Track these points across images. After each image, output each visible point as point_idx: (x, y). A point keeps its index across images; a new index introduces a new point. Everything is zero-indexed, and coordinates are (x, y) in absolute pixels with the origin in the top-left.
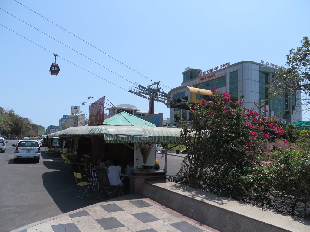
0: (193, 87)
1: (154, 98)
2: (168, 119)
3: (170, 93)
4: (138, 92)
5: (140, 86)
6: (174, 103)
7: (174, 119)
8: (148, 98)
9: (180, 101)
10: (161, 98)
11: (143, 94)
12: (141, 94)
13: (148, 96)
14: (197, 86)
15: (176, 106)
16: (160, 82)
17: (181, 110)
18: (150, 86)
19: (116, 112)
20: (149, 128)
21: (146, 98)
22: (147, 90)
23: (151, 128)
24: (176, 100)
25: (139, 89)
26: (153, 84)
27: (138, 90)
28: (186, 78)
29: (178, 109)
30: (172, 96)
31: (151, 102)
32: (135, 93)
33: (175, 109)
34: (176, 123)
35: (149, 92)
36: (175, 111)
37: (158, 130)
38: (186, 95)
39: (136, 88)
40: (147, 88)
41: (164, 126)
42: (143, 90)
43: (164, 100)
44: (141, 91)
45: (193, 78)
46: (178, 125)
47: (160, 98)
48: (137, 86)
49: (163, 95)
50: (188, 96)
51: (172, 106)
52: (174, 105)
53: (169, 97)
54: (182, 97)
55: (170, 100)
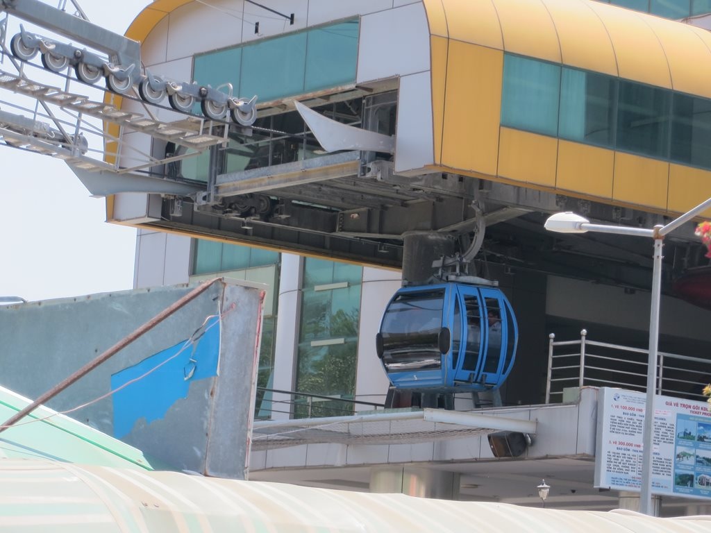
9: (283, 138)
10: (39, 92)
36: (194, 270)
38: (371, 69)
47: (18, 84)
49: (71, 56)
50: (396, 80)
51: (176, 203)
52: (204, 198)
53: (148, 79)
54: (310, 95)
55: (157, 124)
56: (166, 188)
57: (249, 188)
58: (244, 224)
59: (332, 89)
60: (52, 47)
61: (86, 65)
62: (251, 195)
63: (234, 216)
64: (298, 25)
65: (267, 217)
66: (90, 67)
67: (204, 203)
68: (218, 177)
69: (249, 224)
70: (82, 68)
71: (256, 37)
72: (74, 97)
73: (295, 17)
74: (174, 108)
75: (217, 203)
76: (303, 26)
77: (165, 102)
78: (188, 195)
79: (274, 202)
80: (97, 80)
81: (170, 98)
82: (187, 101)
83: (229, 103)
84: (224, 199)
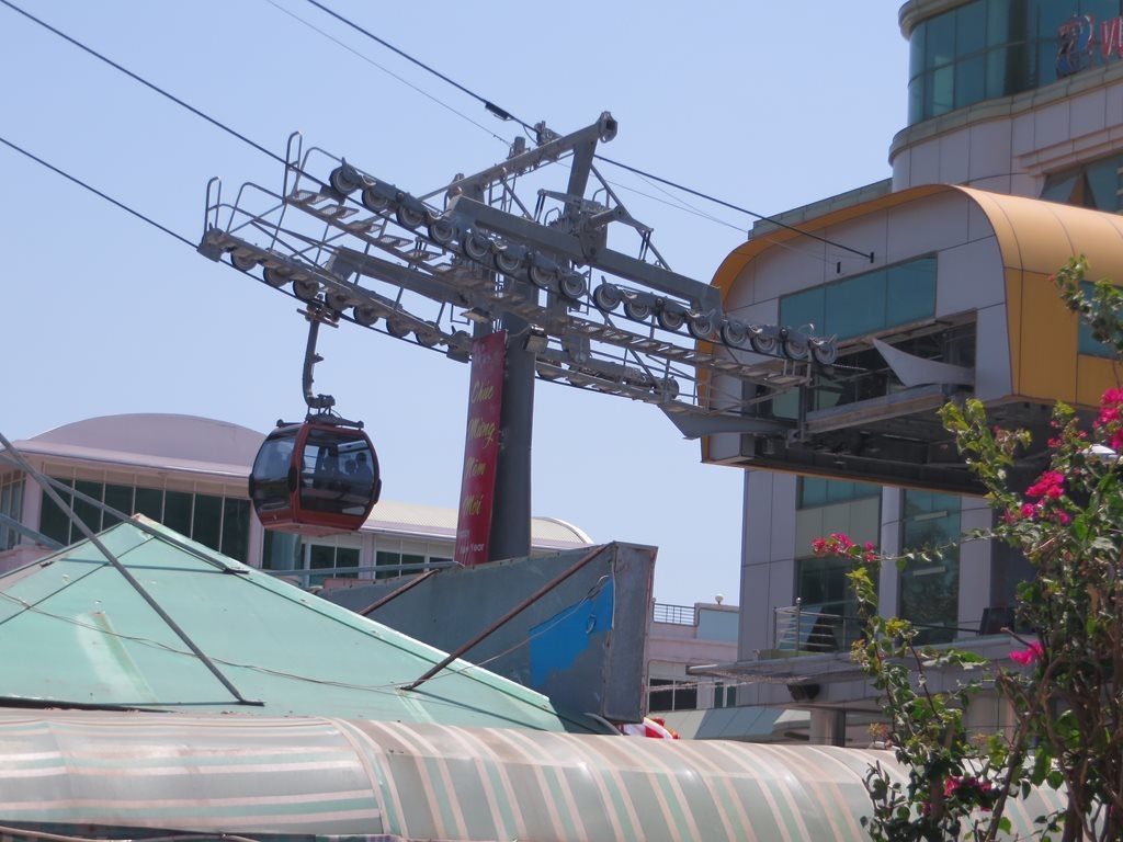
0: (1045, 195)
1: (534, 343)
2: (719, 609)
3: (741, 267)
4: (324, 258)
5: (344, 180)
6: (786, 405)
7: (787, 610)
8: (459, 336)
9: (867, 374)
10: (626, 340)
11: (388, 290)
12: (367, 283)
13: (454, 319)
14: (1095, 178)
15: (819, 440)
16: (607, 127)
17: (891, 493)
18: (477, 185)
19: (32, 518)
20: (466, 744)
21: (427, 335)
22: (439, 230)
23: (501, 748)
24: (819, 368)
25: (331, 220)
26: (521, 160)
27: (315, 228)
28: (943, 82)
29: (843, 485)
30: (761, 316)
31: (487, 394)
32: (278, 272)
33: (810, 477)
34: (815, 664)
35: (462, 254)
36: (801, 505)
37: (583, 766)
38: (949, 303)
39: (302, 205)
40: (437, 204)
41: (661, 703)
42: (394, 230)
43: (656, 366)
44: (356, 244)
45: (1035, 86)
46: (839, 692)
47: (604, 333)
48: (306, 185)
49: (653, 304)
50: (973, 313)
51: (768, 441)
52: (795, 436)
53: (729, 324)
54: (892, 331)
55: (741, 367)
56: (758, 427)
57: (838, 424)
58: (836, 459)
59: (914, 325)
60: (633, 297)
61: (667, 312)
62: (842, 430)
63: (825, 452)
64: (878, 264)
65: (858, 451)
66: (672, 314)
67: (795, 440)
68: (808, 414)
69: (842, 459)
70: (664, 316)
71: (838, 276)
72: (659, 344)
73: (875, 255)
74: (756, 350)
75: (808, 440)
76: (883, 264)
77: (747, 345)
78: (780, 433)
79: (864, 437)
80: (679, 327)
81: (752, 341)
82: (768, 343)
83: (809, 343)
84: (814, 436)
